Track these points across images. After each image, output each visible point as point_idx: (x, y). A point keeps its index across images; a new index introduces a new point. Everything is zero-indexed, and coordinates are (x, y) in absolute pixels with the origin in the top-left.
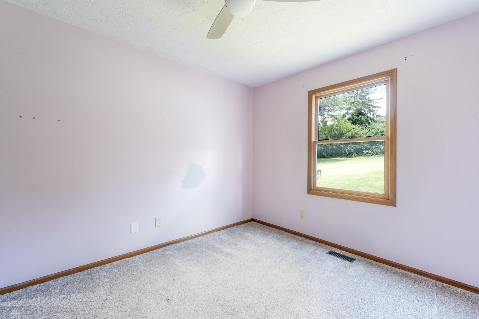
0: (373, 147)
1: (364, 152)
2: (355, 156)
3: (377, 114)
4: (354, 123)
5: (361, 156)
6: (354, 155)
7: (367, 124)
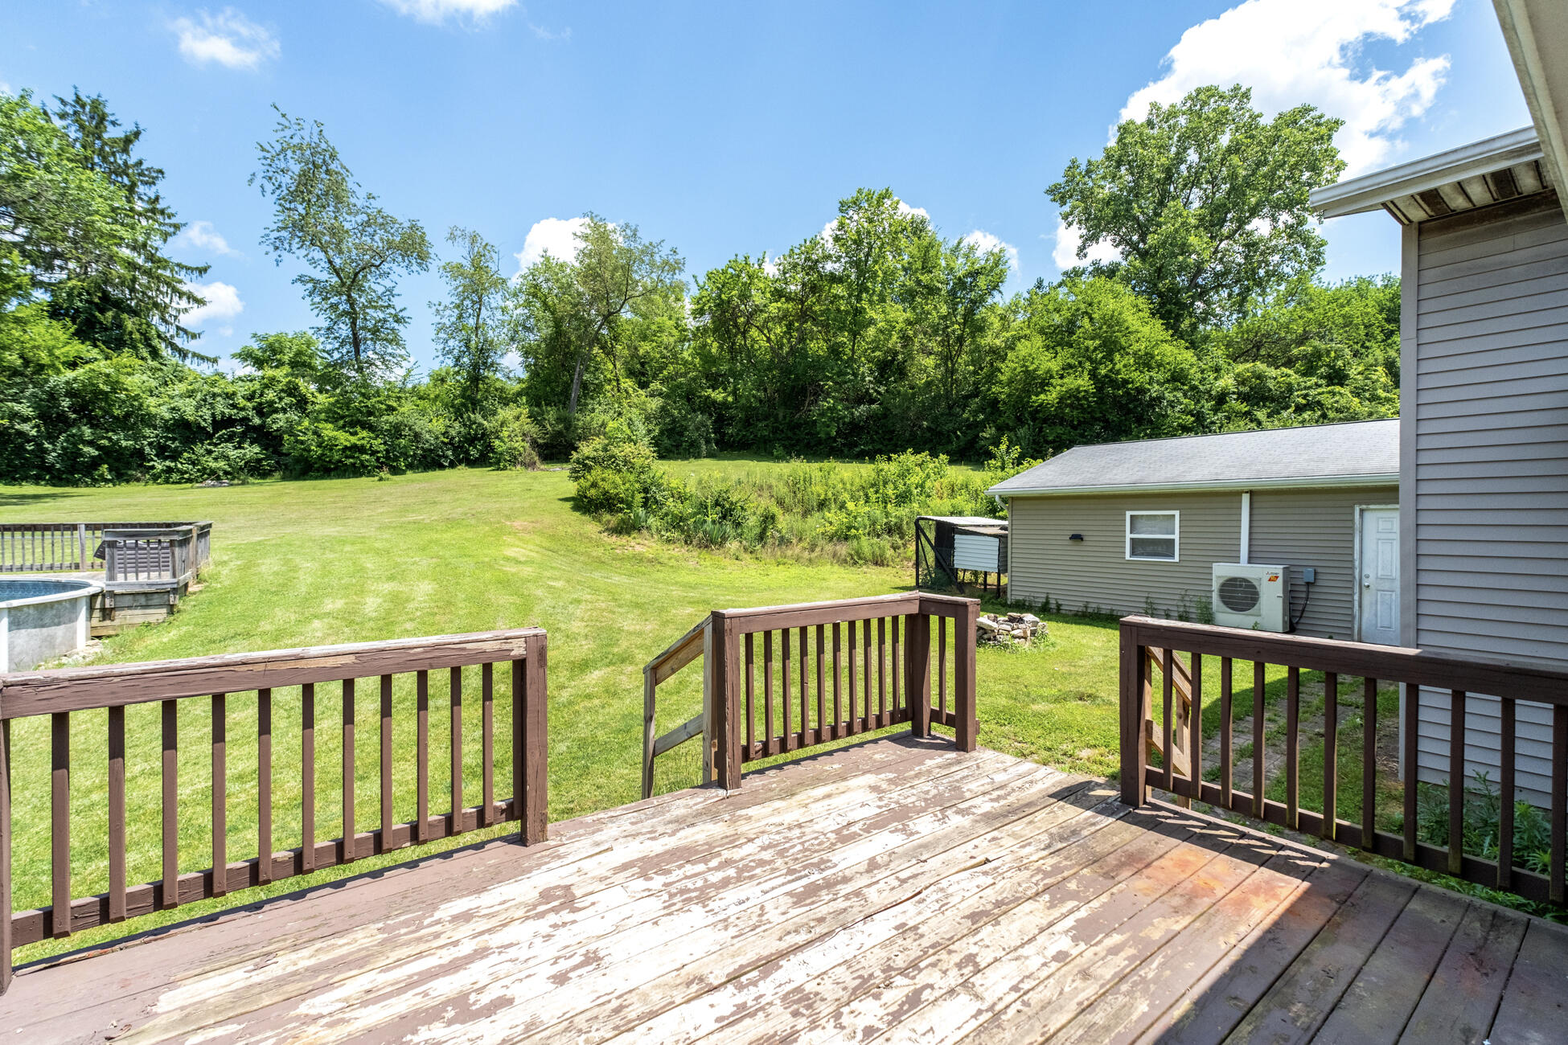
0: (199, 449)
1: (153, 467)
2: (107, 481)
3: (181, 325)
4: (86, 330)
5: (138, 480)
6: (102, 475)
7: (145, 352)
